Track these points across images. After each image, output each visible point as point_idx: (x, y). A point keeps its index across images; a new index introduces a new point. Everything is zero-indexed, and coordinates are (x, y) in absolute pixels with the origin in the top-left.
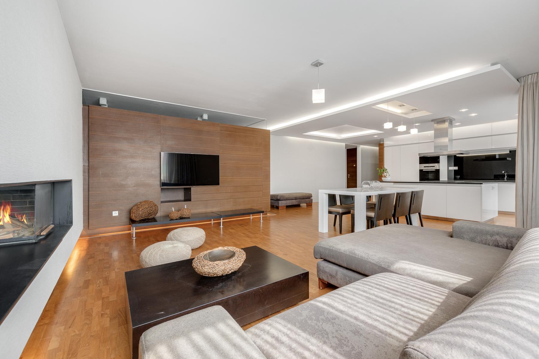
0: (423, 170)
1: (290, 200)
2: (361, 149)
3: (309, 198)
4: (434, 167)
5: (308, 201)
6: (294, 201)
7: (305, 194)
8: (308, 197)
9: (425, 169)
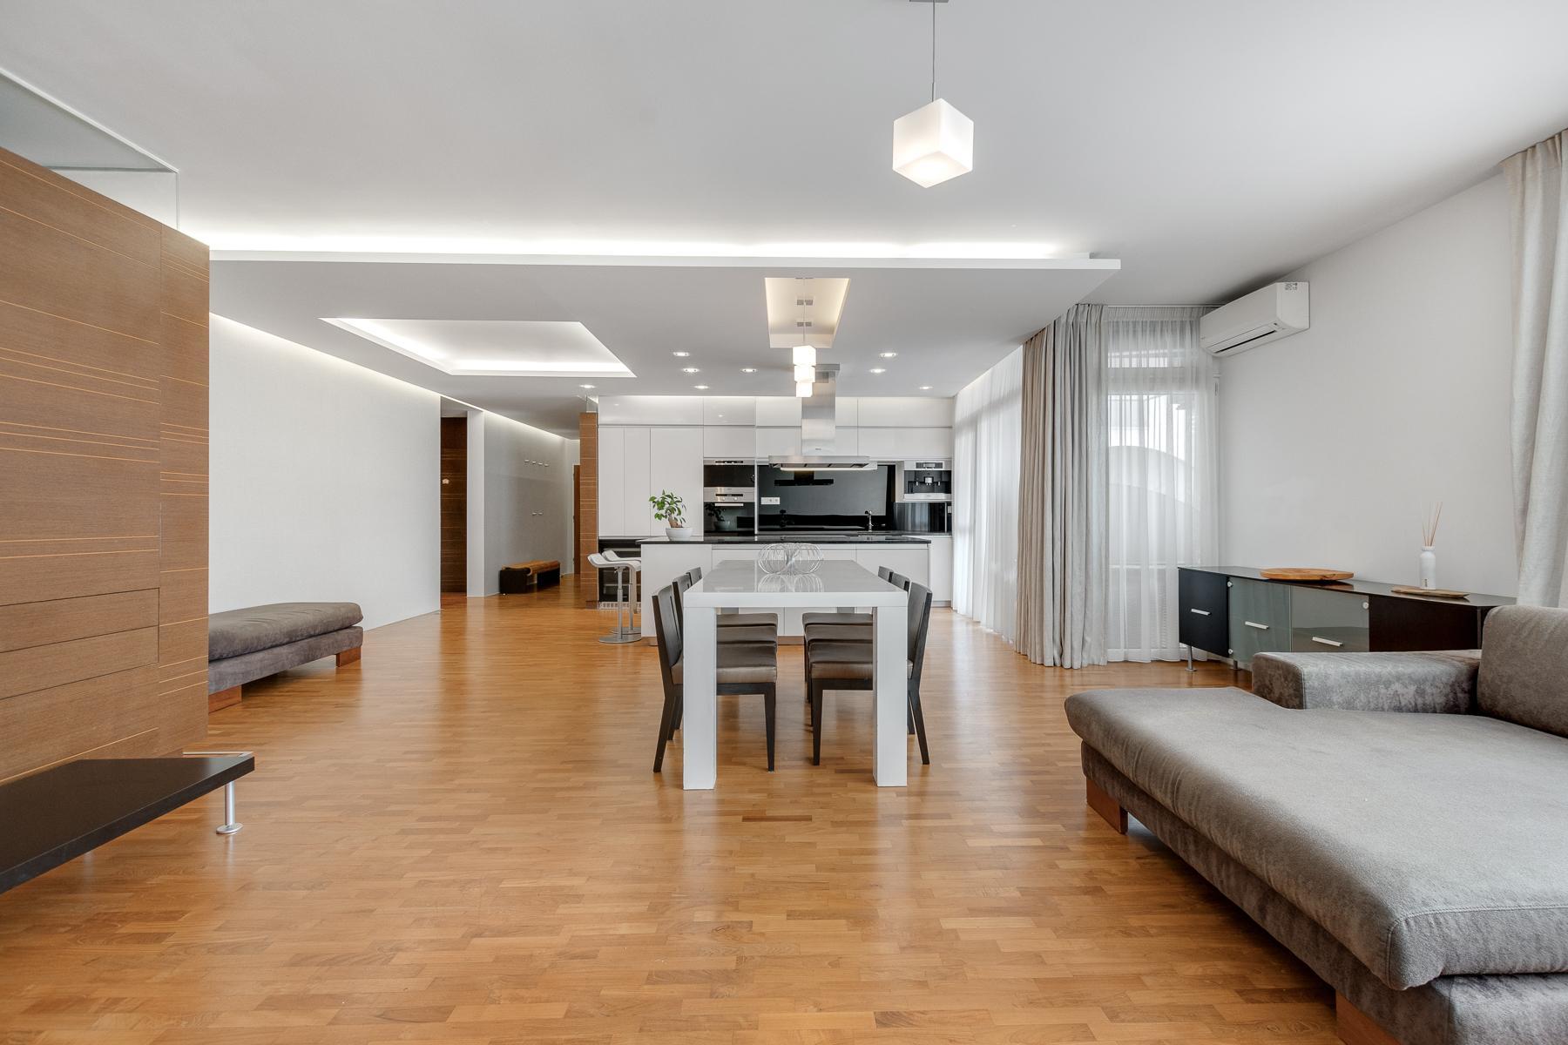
0: (716, 505)
1: (264, 649)
2: (482, 423)
3: (349, 627)
4: (742, 495)
5: (347, 642)
6: (284, 650)
7: (330, 611)
8: (347, 624)
9: (720, 501)
